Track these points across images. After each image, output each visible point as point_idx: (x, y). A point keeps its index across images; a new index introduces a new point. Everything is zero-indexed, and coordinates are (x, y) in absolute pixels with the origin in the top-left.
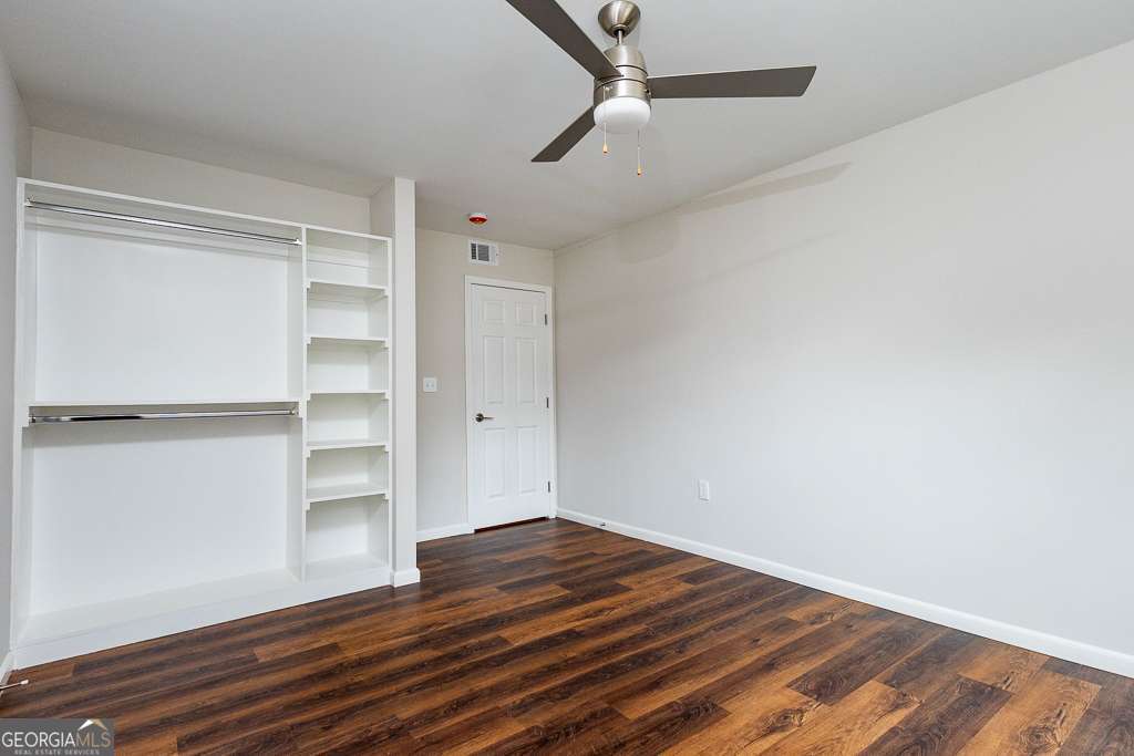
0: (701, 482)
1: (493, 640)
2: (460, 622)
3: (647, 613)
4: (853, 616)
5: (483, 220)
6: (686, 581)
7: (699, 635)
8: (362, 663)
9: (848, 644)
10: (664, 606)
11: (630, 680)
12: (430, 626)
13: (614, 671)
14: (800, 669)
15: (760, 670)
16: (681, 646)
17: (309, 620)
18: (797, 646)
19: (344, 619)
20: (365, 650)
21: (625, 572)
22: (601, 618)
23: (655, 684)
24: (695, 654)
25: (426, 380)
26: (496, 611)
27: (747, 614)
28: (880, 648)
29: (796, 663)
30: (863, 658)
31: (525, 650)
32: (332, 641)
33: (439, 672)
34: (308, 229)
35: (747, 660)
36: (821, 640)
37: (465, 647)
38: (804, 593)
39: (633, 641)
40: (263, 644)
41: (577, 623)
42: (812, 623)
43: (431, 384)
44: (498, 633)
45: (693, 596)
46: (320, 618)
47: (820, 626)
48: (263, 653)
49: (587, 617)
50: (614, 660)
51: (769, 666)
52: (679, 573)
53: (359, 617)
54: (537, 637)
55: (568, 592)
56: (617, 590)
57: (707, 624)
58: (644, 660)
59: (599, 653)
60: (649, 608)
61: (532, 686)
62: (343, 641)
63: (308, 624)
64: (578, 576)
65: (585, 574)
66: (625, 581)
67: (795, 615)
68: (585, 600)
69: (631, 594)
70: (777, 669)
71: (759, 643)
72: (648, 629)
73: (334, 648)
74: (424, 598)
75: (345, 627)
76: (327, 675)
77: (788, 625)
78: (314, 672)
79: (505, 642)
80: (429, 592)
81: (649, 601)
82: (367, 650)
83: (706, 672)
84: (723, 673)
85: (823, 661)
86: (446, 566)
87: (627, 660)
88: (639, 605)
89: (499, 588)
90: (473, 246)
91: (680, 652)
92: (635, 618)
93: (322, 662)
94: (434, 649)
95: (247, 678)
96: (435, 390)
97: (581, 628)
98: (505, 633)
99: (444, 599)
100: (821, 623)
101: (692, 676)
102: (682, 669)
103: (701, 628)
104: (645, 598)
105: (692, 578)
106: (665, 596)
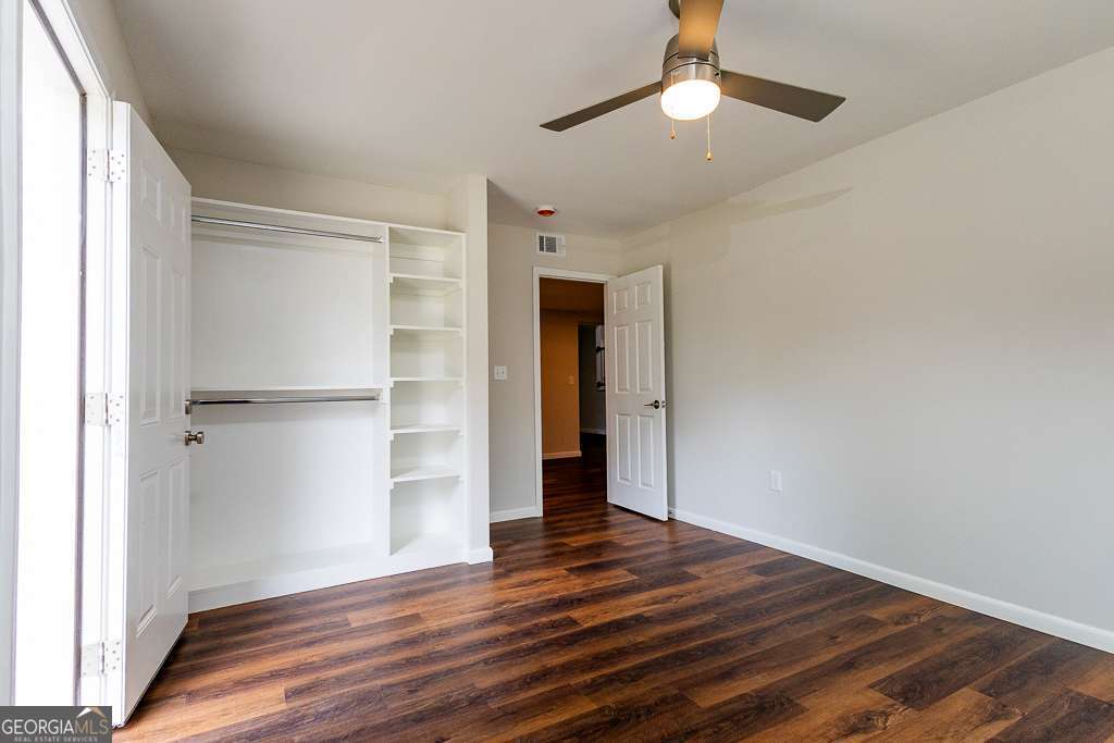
0: (773, 472)
1: (565, 619)
2: (531, 601)
3: (717, 603)
4: (944, 619)
5: (551, 213)
6: (759, 573)
7: (771, 628)
8: (443, 634)
9: (936, 648)
10: (733, 597)
11: (698, 669)
12: (503, 603)
13: (684, 658)
14: (883, 671)
15: (839, 668)
16: (754, 638)
17: (394, 591)
18: (881, 645)
19: (424, 592)
20: (445, 621)
21: (694, 561)
22: (670, 605)
23: (727, 675)
24: (768, 648)
25: (496, 367)
26: (565, 593)
27: (824, 609)
28: (976, 654)
29: (880, 663)
30: (955, 663)
31: (595, 631)
32: (414, 611)
33: (514, 647)
34: (390, 228)
35: (826, 656)
36: (906, 643)
37: (536, 625)
38: (887, 592)
39: (702, 630)
40: (356, 610)
41: (646, 609)
42: (897, 623)
43: (502, 373)
44: (568, 613)
45: (763, 588)
46: (403, 590)
47: (904, 627)
48: (356, 619)
49: (654, 604)
50: (684, 648)
51: (849, 664)
52: (750, 564)
53: (439, 590)
54: (607, 620)
55: (635, 577)
56: (685, 578)
57: (781, 618)
58: (715, 649)
59: (668, 640)
60: (718, 597)
61: (604, 667)
62: (423, 613)
63: (393, 595)
64: (645, 563)
65: (652, 560)
66: (693, 570)
67: (878, 614)
68: (652, 587)
69: (699, 584)
70: (856, 668)
71: (839, 640)
72: (718, 619)
73: (416, 618)
74: (497, 577)
75: (424, 599)
76: (411, 642)
77: (869, 624)
78: (400, 639)
79: (574, 622)
80: (501, 570)
81: (719, 591)
82: (446, 622)
83: (780, 666)
84: (798, 669)
85: (910, 663)
86: (517, 547)
87: (697, 648)
88: (708, 595)
89: (566, 570)
90: (541, 238)
91: (753, 644)
92: (705, 607)
93: (405, 630)
94: (509, 625)
95: (342, 640)
96: (504, 377)
97: (649, 614)
98: (575, 614)
99: (516, 578)
100: (905, 624)
101: (765, 669)
102: (754, 662)
103: (775, 621)
104: (713, 587)
105: (763, 570)
106: (735, 587)
